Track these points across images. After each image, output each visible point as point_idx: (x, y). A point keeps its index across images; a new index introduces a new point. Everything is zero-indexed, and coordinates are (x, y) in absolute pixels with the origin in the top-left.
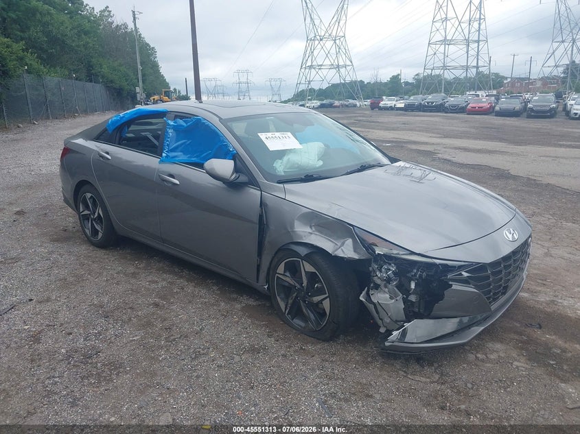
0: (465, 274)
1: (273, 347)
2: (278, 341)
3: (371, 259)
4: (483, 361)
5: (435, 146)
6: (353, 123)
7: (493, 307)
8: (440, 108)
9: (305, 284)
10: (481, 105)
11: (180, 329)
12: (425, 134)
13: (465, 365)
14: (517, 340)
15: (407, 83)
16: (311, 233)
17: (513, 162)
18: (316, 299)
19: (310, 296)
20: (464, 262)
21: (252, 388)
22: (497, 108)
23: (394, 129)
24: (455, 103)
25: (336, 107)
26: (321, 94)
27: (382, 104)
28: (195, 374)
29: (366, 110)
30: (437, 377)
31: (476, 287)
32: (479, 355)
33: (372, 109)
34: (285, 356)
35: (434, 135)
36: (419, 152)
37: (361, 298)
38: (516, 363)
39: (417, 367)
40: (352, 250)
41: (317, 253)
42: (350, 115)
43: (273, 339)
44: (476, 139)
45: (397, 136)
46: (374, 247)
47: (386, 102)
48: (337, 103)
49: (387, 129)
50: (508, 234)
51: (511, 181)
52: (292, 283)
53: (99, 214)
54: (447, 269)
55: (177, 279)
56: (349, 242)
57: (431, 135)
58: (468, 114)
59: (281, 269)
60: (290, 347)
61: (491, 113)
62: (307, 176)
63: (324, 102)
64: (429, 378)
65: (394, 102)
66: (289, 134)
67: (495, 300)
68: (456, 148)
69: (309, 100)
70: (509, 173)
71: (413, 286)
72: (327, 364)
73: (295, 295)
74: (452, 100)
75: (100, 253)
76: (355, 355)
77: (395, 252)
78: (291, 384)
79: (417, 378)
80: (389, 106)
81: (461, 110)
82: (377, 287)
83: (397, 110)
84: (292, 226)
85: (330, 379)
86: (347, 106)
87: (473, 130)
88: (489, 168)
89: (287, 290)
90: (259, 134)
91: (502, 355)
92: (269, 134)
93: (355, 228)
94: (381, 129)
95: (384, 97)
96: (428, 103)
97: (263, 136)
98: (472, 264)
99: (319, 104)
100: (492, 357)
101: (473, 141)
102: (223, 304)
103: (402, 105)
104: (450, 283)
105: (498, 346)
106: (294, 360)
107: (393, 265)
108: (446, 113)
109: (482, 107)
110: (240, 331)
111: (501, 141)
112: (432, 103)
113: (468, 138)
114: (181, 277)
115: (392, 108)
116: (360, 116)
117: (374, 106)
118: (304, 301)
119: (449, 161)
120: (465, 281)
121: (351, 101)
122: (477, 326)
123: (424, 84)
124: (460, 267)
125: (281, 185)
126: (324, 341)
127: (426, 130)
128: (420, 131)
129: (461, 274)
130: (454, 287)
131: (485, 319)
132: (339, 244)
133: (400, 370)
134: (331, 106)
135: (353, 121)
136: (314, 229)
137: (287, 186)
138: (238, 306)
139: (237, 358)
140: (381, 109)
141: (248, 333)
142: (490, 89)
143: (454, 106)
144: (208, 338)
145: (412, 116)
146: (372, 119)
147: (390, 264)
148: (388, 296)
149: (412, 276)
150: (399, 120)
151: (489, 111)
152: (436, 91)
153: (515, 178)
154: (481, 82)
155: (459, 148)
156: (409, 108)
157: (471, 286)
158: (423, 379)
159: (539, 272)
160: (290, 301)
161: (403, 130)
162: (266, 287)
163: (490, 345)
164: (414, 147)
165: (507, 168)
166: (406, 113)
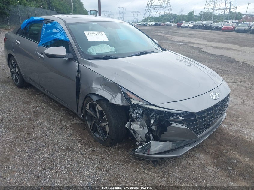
0: (181, 118)
1: (78, 148)
2: (82, 145)
3: (130, 106)
4: (190, 164)
5: (202, 45)
6: (167, 33)
7: (199, 136)
8: (209, 28)
9: (98, 116)
10: (229, 27)
11: (35, 134)
12: (199, 39)
13: (179, 167)
14: (213, 153)
15: (196, 16)
16: (101, 89)
17: (238, 55)
18: (103, 124)
19: (100, 122)
20: (181, 111)
21: (56, 173)
22: (237, 29)
23: (185, 36)
24: (217, 25)
25: (162, 25)
26: (156, 19)
27: (182, 25)
28: (30, 162)
29: (175, 27)
30: (161, 173)
31: (187, 126)
32: (189, 161)
33: (178, 27)
34: (82, 154)
35: (203, 40)
36: (193, 47)
37: (126, 126)
38: (208, 167)
39: (152, 166)
40: (120, 100)
41: (103, 100)
42: (166, 29)
43: (80, 144)
44: (223, 42)
45: (185, 40)
46: (131, 100)
47: (185, 24)
48: (162, 24)
49: (182, 36)
50: (213, 94)
51: (234, 64)
52: (93, 115)
53: (17, 71)
54: (170, 114)
55: (47, 106)
56: (119, 95)
57: (201, 40)
58: (222, 31)
59: (88, 107)
60: (87, 149)
61: (233, 31)
62: (106, 56)
63: (157, 23)
64: (156, 174)
65: (188, 24)
66: (103, 33)
67: (201, 132)
68: (212, 47)
69: (149, 21)
70: (234, 60)
71: (152, 122)
72: (103, 161)
73: (94, 121)
74: (215, 24)
75: (18, 90)
76: (121, 156)
77: (141, 103)
78: (78, 172)
79: (150, 173)
80: (186, 26)
81: (219, 29)
82: (133, 121)
83: (189, 28)
84: (92, 85)
85: (101, 170)
86: (167, 25)
87: (222, 38)
88: (225, 57)
89: (91, 118)
90: (85, 32)
91: (202, 161)
92: (91, 32)
93: (122, 88)
94: (179, 36)
95: (184, 22)
96: (204, 25)
97: (86, 33)
98: (186, 112)
99: (154, 24)
100: (196, 162)
101: (221, 44)
102: (63, 121)
103: (192, 26)
104: (171, 123)
105: (202, 156)
106: (86, 157)
107: (141, 110)
108: (212, 30)
109: (229, 28)
110: (65, 138)
111: (235, 44)
112: (206, 25)
113: (219, 42)
114: (49, 105)
115: (187, 27)
116: (171, 30)
117: (179, 26)
118: (98, 125)
119: (206, 52)
120: (181, 122)
121: (169, 23)
122: (188, 146)
123: (204, 16)
124: (178, 114)
125: (89, 61)
126: (106, 146)
127: (200, 38)
128: (197, 38)
129: (178, 118)
130: (173, 125)
131: (194, 142)
132: (114, 96)
133: (142, 167)
134: (160, 25)
135: (167, 32)
136: (102, 87)
137: (92, 61)
138: (70, 123)
139: (56, 153)
140: (182, 27)
141: (68, 139)
142: (235, 20)
143: (215, 27)
144: (47, 140)
145: (196, 31)
146: (177, 32)
147: (139, 110)
148: (139, 126)
149: (151, 116)
150: (188, 32)
151: (233, 30)
152: (209, 19)
153: (237, 62)
154: (231, 16)
155: (213, 47)
156: (195, 27)
157: (184, 125)
158: (153, 174)
159: (236, 113)
160: (92, 124)
161: (190, 37)
162: (82, 115)
163: (197, 155)
164: (191, 45)
165: (233, 57)
166: (193, 29)
